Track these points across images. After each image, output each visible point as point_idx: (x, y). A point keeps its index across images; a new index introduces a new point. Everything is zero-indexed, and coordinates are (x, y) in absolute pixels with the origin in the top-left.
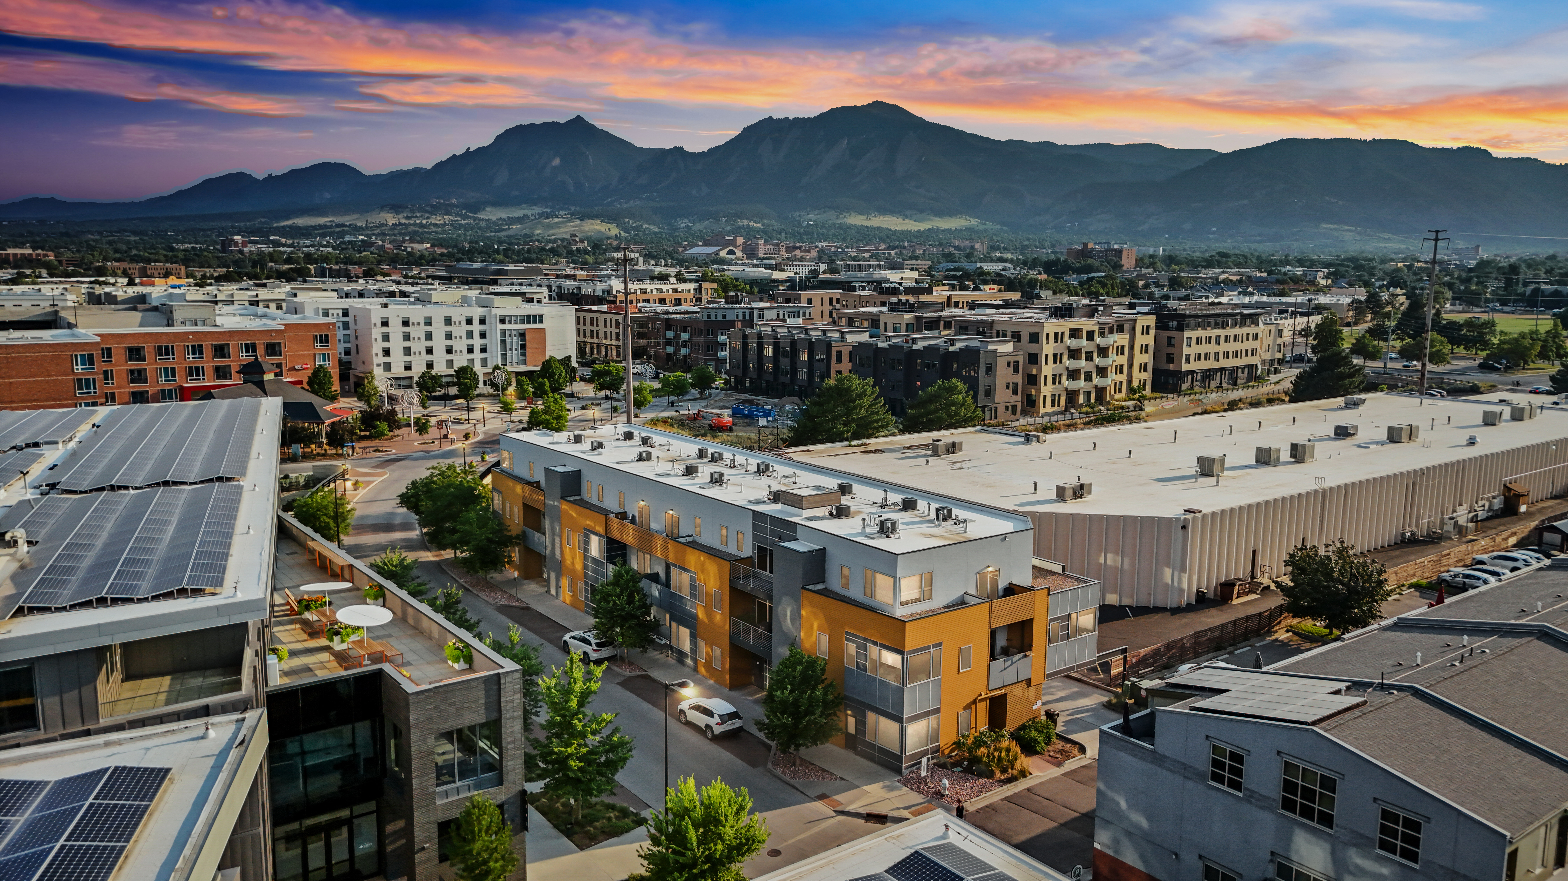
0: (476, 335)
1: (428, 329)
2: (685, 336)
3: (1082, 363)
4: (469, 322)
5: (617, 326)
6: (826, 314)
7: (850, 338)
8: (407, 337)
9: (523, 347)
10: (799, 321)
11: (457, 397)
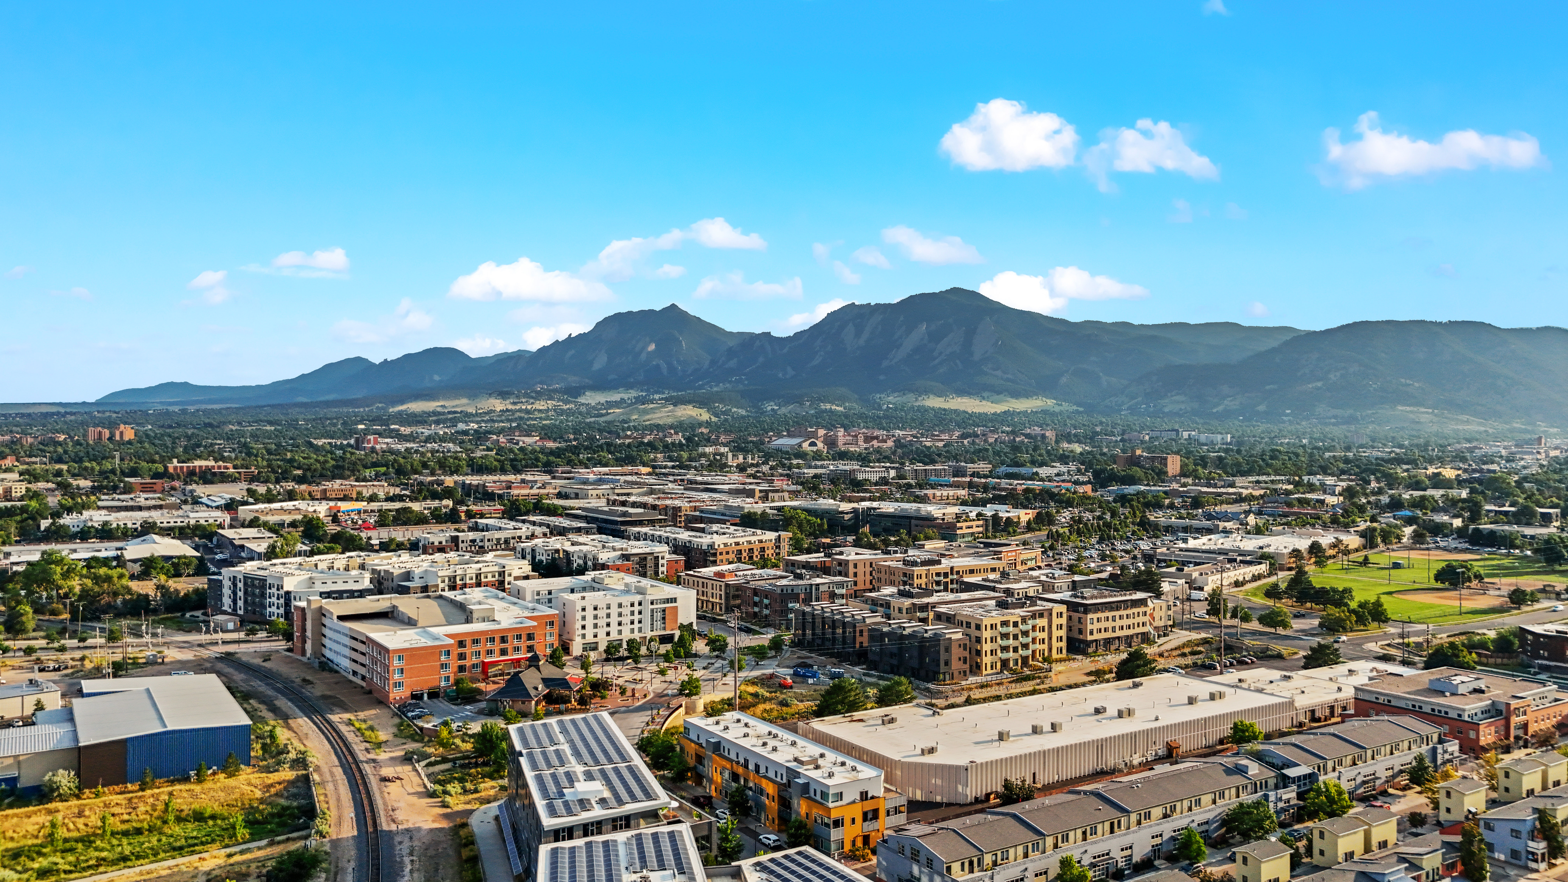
0: (636, 613)
1: (608, 611)
2: (766, 601)
3: (1011, 642)
4: (632, 605)
5: (721, 590)
6: (868, 574)
7: (868, 621)
8: (596, 617)
9: (664, 618)
10: (844, 591)
11: (628, 658)
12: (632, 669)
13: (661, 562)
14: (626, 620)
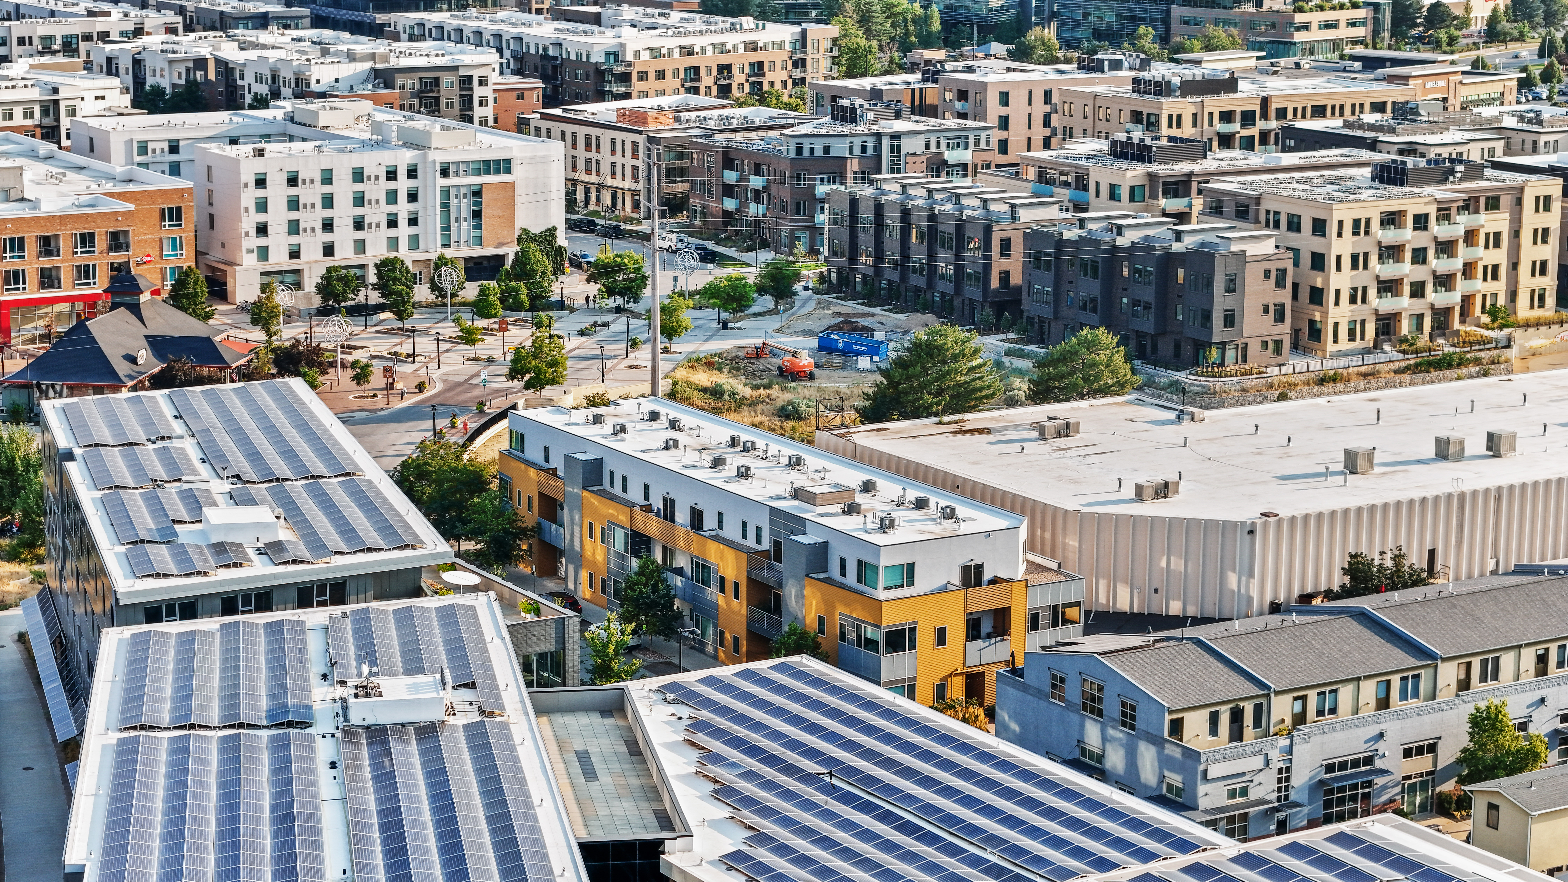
0: (403, 197)
1: (327, 189)
2: (756, 182)
3: (1406, 270)
4: (391, 175)
5: (635, 156)
6: (1038, 121)
7: (1026, 216)
8: (294, 204)
9: (477, 215)
10: (966, 156)
11: (380, 308)
12: (389, 333)
13: (478, 92)
14: (376, 215)
